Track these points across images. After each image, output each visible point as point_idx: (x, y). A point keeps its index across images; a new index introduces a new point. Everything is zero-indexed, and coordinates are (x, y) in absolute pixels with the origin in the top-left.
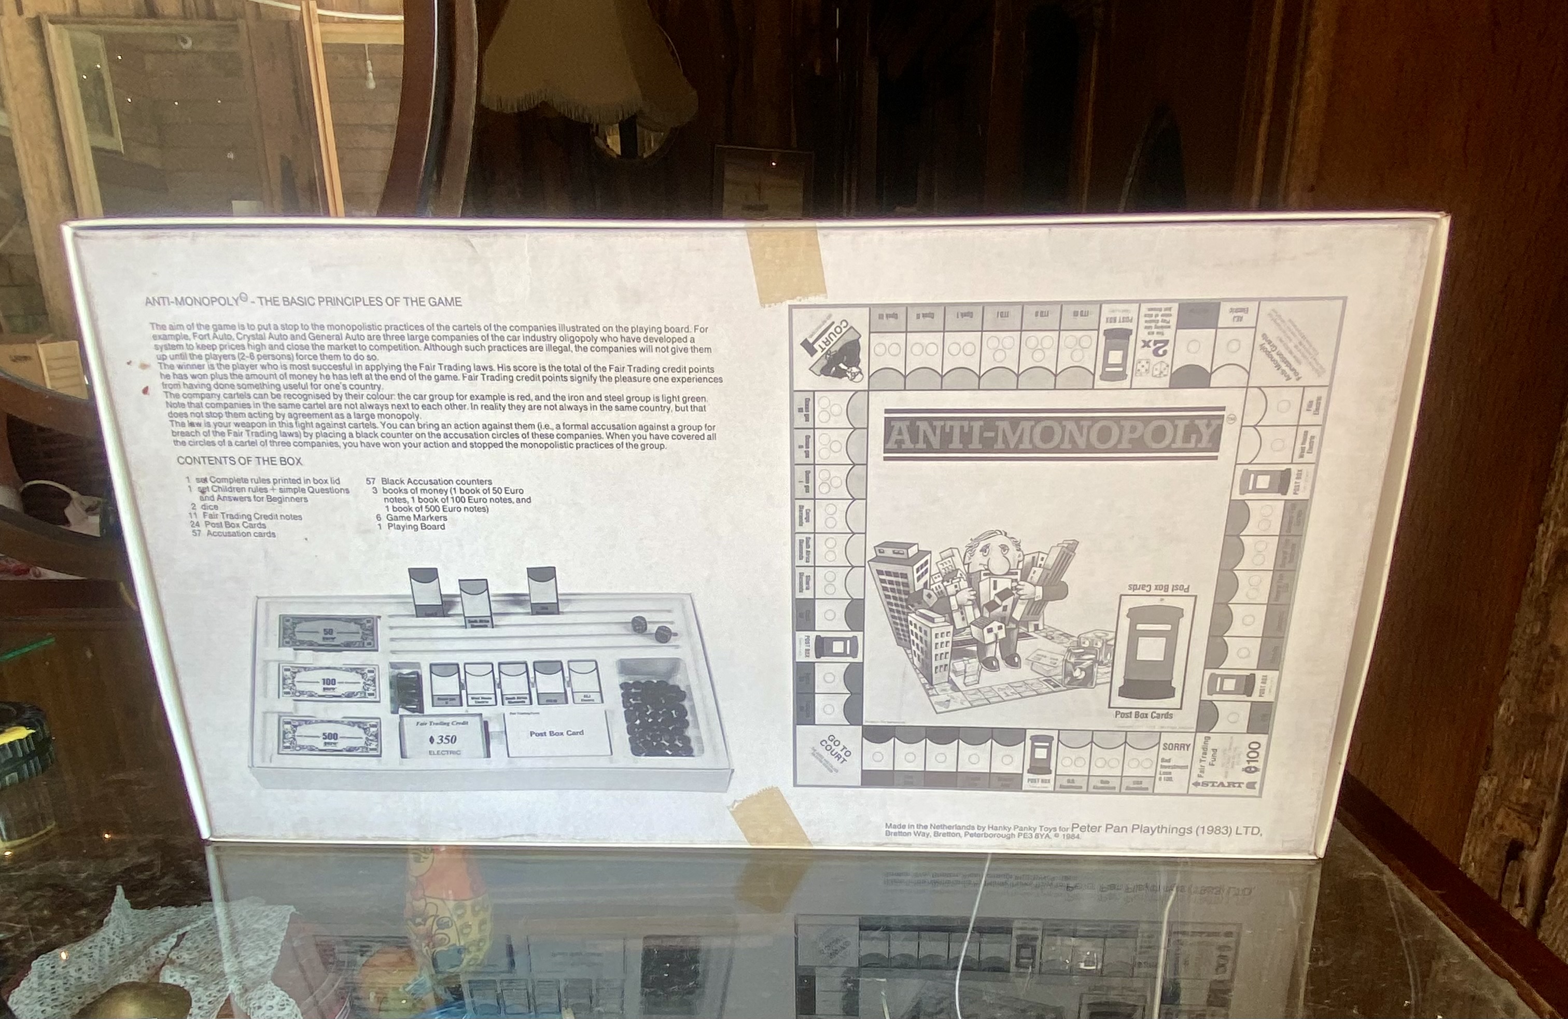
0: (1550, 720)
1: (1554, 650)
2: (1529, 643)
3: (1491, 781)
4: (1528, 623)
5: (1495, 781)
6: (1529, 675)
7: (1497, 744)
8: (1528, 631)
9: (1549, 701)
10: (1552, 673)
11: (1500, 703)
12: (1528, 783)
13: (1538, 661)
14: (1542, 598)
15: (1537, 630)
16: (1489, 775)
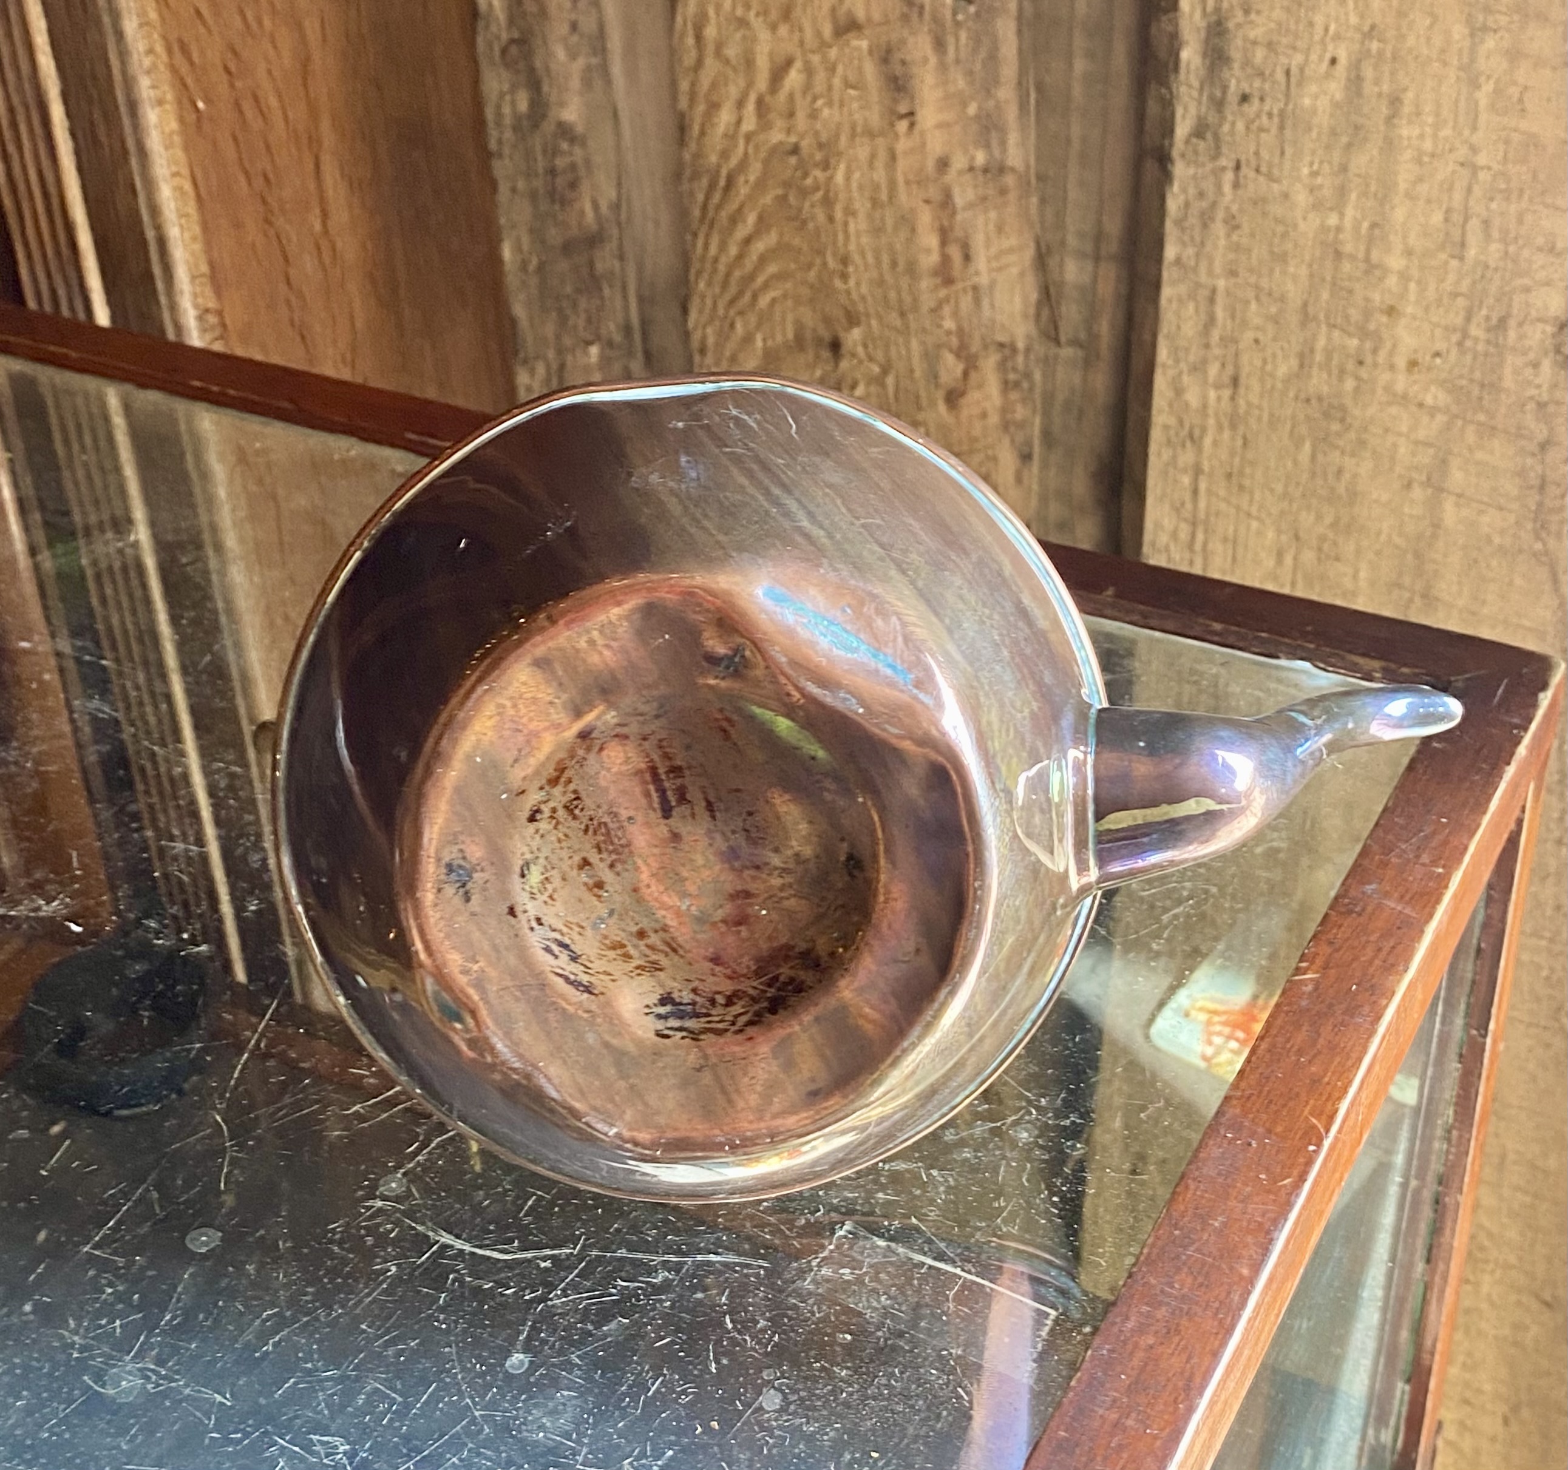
0: (594, 240)
1: (565, 131)
2: (516, 128)
3: (532, 372)
4: (502, 95)
5: (541, 369)
6: (539, 183)
7: (519, 310)
8: (507, 110)
9: (582, 213)
10: (573, 167)
11: (500, 241)
12: (594, 350)
13: (545, 152)
14: (514, 50)
15: (523, 106)
16: (525, 362)
